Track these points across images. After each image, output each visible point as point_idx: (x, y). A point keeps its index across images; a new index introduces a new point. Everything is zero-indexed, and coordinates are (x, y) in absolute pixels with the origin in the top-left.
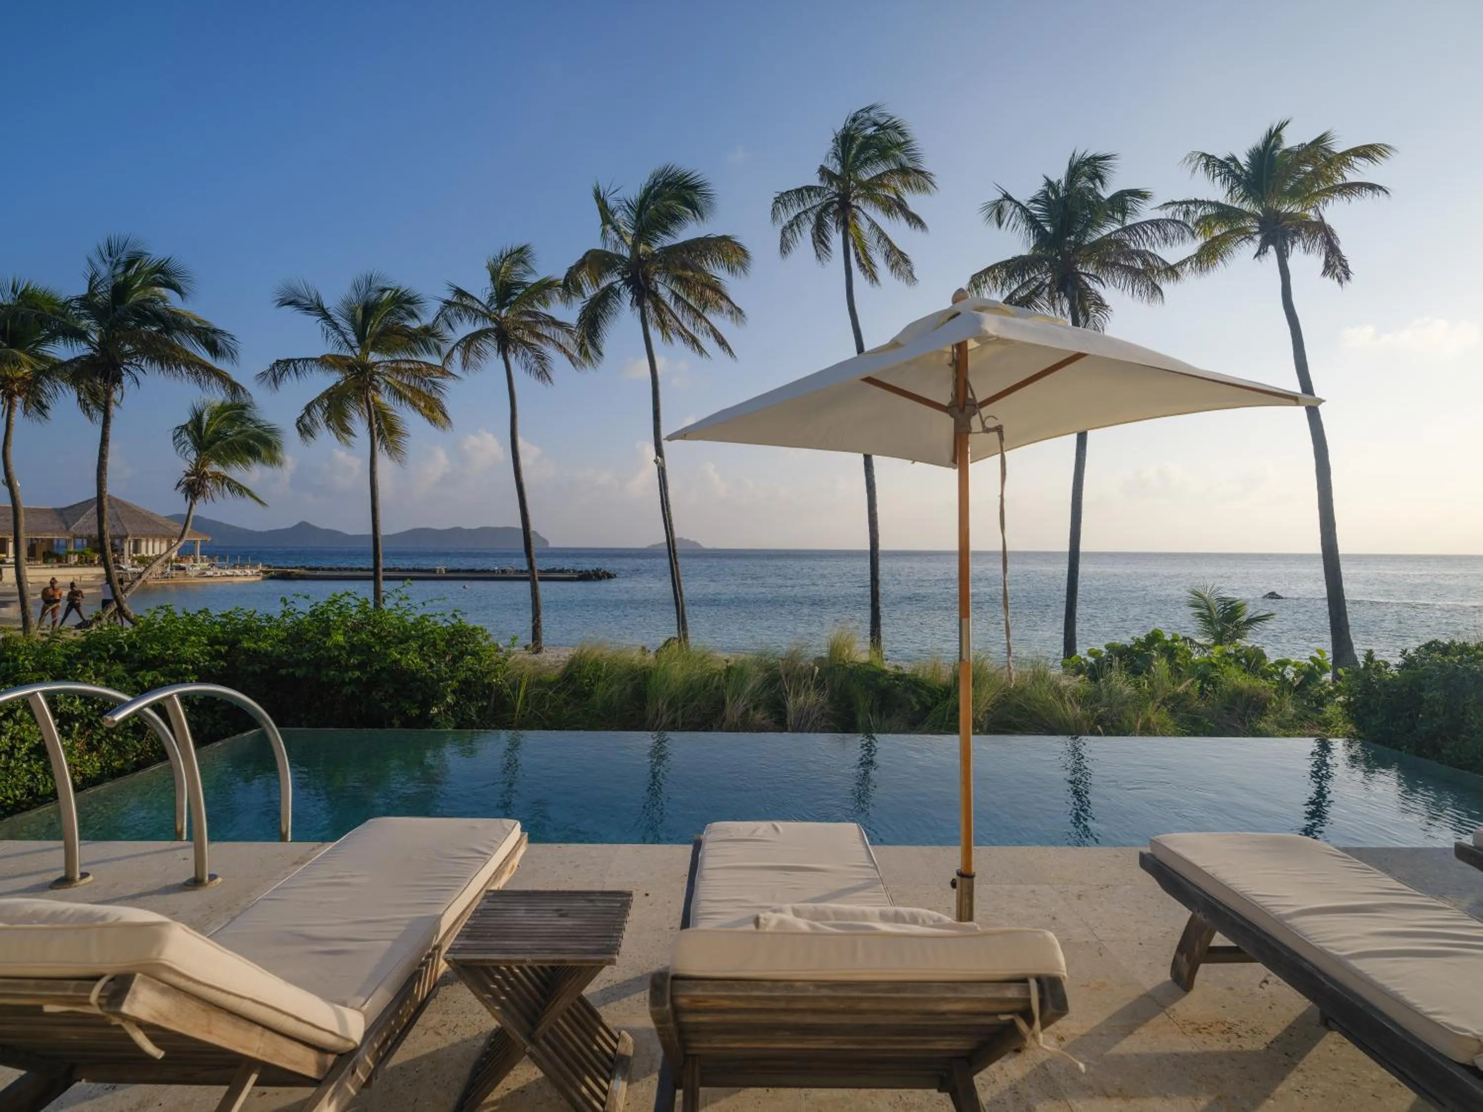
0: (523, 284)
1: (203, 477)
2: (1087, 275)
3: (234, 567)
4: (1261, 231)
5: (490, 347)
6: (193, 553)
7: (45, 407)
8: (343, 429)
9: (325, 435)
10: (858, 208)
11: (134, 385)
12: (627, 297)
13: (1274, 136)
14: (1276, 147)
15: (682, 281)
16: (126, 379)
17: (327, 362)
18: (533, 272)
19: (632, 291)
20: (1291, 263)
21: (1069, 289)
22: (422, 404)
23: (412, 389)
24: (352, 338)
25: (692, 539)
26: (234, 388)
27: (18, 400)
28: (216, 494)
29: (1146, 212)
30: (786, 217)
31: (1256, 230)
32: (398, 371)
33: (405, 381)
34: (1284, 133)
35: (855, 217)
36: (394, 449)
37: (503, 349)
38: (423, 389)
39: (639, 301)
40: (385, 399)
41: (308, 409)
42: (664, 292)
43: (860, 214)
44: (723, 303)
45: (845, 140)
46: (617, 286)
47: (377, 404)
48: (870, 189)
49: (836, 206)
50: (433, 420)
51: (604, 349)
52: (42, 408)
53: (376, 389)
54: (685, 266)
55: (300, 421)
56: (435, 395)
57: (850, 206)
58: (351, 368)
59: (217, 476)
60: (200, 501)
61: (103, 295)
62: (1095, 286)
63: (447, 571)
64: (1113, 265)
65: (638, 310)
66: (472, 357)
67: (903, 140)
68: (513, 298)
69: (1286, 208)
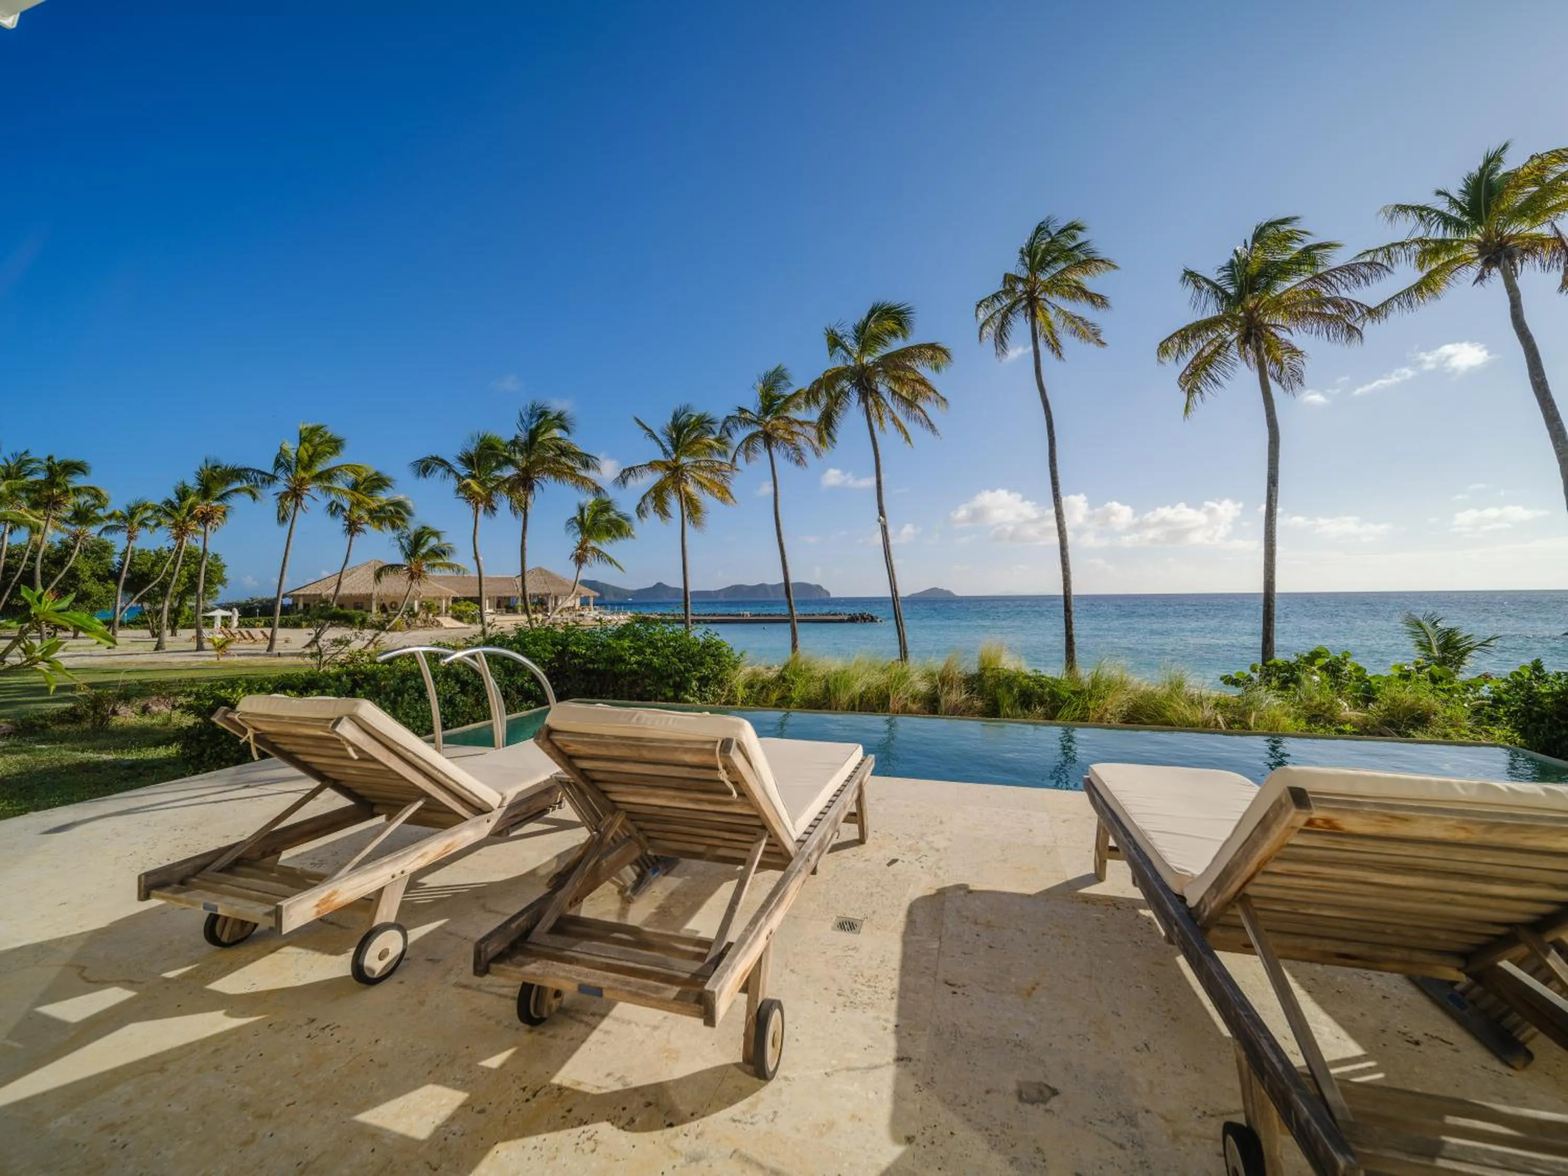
0: (783, 396)
1: (585, 550)
2: (1275, 326)
3: (612, 614)
4: (1481, 255)
5: (760, 444)
6: (588, 604)
7: (495, 509)
8: (663, 512)
9: (652, 517)
10: (1045, 300)
11: (540, 491)
12: (855, 396)
13: (1493, 160)
14: (1492, 171)
15: (898, 379)
16: (536, 487)
17: (652, 466)
18: (790, 385)
19: (859, 391)
20: (1519, 282)
21: (1253, 341)
22: (716, 490)
23: (709, 480)
24: (669, 448)
25: (945, 588)
26: (598, 490)
27: (481, 506)
28: (593, 562)
29: (1337, 259)
30: (982, 316)
31: (1477, 255)
32: (700, 468)
33: (704, 475)
34: (1505, 156)
35: (1043, 309)
36: (696, 523)
37: (768, 445)
38: (716, 480)
39: (864, 398)
40: (691, 488)
41: (644, 498)
42: (882, 389)
43: (1048, 307)
44: (932, 394)
45: (1030, 252)
46: (846, 390)
47: (686, 493)
48: (1054, 285)
49: (1024, 303)
50: (723, 500)
51: (838, 437)
52: (493, 509)
53: (687, 483)
54: (897, 367)
55: (639, 506)
56: (726, 485)
57: (1036, 299)
58: (668, 468)
59: (593, 549)
60: (584, 566)
61: (524, 436)
62: (1283, 335)
63: (751, 615)
64: (1304, 314)
65: (863, 405)
66: (751, 453)
67: (1073, 244)
68: (775, 407)
69: (1512, 230)
